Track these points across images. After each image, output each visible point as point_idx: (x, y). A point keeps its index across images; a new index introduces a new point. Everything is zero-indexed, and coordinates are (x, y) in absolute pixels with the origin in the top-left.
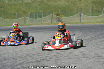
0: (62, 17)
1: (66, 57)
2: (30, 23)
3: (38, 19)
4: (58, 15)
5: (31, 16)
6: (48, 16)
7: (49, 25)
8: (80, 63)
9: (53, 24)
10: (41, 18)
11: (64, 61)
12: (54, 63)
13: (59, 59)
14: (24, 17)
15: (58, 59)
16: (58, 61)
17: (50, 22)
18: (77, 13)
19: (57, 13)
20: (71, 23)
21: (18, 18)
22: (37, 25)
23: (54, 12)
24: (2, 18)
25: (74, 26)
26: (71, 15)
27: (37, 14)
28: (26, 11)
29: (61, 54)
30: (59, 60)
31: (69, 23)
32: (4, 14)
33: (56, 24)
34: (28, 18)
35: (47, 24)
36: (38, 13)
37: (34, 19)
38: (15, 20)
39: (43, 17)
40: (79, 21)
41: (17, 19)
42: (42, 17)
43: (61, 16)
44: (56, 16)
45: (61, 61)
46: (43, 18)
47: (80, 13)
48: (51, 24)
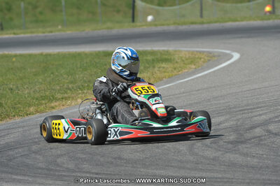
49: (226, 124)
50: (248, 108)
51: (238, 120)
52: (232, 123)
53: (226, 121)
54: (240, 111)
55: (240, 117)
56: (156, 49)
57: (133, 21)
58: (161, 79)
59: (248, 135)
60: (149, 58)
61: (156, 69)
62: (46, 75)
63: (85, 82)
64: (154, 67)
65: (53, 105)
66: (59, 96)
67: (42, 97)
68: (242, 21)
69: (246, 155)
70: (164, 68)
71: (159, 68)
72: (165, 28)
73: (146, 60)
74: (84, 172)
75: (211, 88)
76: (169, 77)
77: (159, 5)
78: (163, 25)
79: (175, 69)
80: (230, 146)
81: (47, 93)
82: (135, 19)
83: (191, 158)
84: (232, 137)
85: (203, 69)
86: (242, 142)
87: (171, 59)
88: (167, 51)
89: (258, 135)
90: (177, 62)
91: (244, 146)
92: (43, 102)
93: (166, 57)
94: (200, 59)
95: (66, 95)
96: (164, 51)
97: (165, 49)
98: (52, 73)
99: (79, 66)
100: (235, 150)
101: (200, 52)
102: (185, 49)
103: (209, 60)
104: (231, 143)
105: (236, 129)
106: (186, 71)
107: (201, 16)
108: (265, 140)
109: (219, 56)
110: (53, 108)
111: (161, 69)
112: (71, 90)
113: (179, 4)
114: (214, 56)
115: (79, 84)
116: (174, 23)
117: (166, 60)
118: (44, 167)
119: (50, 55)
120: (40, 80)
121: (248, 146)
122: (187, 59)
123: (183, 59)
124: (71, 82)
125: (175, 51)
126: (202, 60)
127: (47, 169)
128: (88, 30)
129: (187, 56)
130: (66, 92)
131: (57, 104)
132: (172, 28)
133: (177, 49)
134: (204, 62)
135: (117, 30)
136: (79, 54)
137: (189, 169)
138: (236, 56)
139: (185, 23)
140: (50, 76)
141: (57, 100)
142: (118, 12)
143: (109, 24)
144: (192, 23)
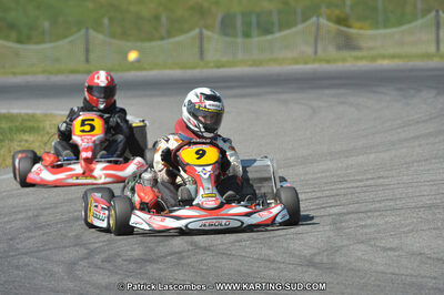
0: (361, 28)
1: (378, 205)
2: (224, 59)
3: (256, 40)
4: (342, 21)
5: (227, 26)
6: (300, 27)
7: (306, 63)
8: (438, 228)
9: (320, 61)
10: (269, 37)
11: (369, 221)
12: (327, 228)
13: (348, 213)
14: (197, 31)
15: (345, 211)
16: (344, 221)
17: (309, 50)
18: (426, 12)
19: (337, 12)
20: (399, 56)
21: (170, 34)
22: (251, 66)
23: (324, 10)
24: (101, 37)
25: (411, 70)
26: (400, 23)
27: (254, 19)
28: (206, 5)
29: (356, 190)
30: (348, 217)
31: (393, 57)
32: (110, 19)
33: (335, 61)
34: (216, 36)
35: (296, 61)
36: (258, 15)
37: (240, 40)
38: (159, 43)
39: (280, 30)
40: (432, 49)
41: (165, 42)
42: (272, 33)
43: (358, 24)
44: (333, 26)
45: (360, 219)
46: (277, 35)
47: (437, 11)
48: (314, 61)
56: (15, 110)
64: (12, 140)
68: (151, 69)
70: (26, 141)
72: (30, 78)
77: (19, 41)
78: (26, 73)
83: (71, 285)
87: (38, 127)
88: (33, 116)
89: (177, 250)
91: (155, 266)
96: (27, 114)
97: (30, 111)
100: (140, 273)
104: (135, 261)
107: (87, 61)
108: (189, 257)
111: (23, 143)
113: (51, 42)
116: (44, 72)
117: (31, 130)
121: (162, 266)
125: (46, 115)
132: (40, 78)
133: (49, 112)
139: (59, 72)
144: (73, 72)
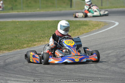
49: (112, 54)
50: (122, 47)
51: (117, 52)
52: (114, 53)
53: (112, 52)
54: (118, 48)
55: (118, 51)
57: (71, 7)
58: (83, 33)
59: (122, 59)
60: (78, 23)
61: (81, 29)
62: (31, 30)
63: (49, 34)
65: (34, 44)
66: (37, 40)
67: (29, 40)
69: (121, 68)
71: (83, 28)
73: (76, 24)
74: (48, 74)
75: (105, 37)
76: (87, 32)
79: (89, 29)
80: (114, 64)
81: (32, 39)
82: (72, 6)
84: (115, 60)
85: (102, 29)
86: (119, 62)
90: (90, 26)
92: (30, 42)
93: (86, 23)
94: (101, 24)
95: (40, 40)
98: (35, 30)
99: (46, 26)
101: (101, 21)
102: (94, 20)
103: (105, 25)
105: (116, 56)
106: (94, 30)
109: (109, 23)
110: (35, 45)
112: (42, 37)
114: (107, 23)
115: (46, 35)
118: (30, 71)
119: (33, 22)
120: (29, 33)
122: (95, 25)
123: (93, 24)
124: (43, 34)
126: (102, 25)
127: (31, 72)
128: (51, 11)
129: (95, 23)
130: (40, 38)
131: (36, 43)
134: (103, 26)
135: (64, 11)
136: (47, 21)
137: (95, 74)
138: (117, 24)
140: (33, 31)
141: (36, 42)
142: (64, 3)
143: (60, 8)
